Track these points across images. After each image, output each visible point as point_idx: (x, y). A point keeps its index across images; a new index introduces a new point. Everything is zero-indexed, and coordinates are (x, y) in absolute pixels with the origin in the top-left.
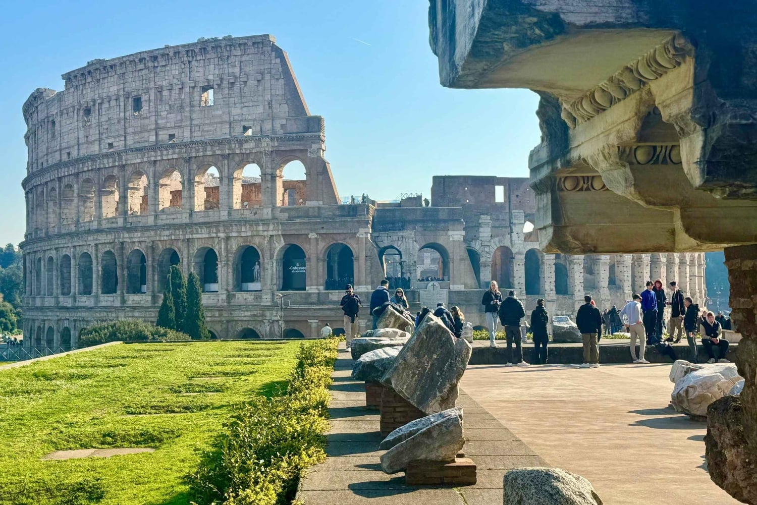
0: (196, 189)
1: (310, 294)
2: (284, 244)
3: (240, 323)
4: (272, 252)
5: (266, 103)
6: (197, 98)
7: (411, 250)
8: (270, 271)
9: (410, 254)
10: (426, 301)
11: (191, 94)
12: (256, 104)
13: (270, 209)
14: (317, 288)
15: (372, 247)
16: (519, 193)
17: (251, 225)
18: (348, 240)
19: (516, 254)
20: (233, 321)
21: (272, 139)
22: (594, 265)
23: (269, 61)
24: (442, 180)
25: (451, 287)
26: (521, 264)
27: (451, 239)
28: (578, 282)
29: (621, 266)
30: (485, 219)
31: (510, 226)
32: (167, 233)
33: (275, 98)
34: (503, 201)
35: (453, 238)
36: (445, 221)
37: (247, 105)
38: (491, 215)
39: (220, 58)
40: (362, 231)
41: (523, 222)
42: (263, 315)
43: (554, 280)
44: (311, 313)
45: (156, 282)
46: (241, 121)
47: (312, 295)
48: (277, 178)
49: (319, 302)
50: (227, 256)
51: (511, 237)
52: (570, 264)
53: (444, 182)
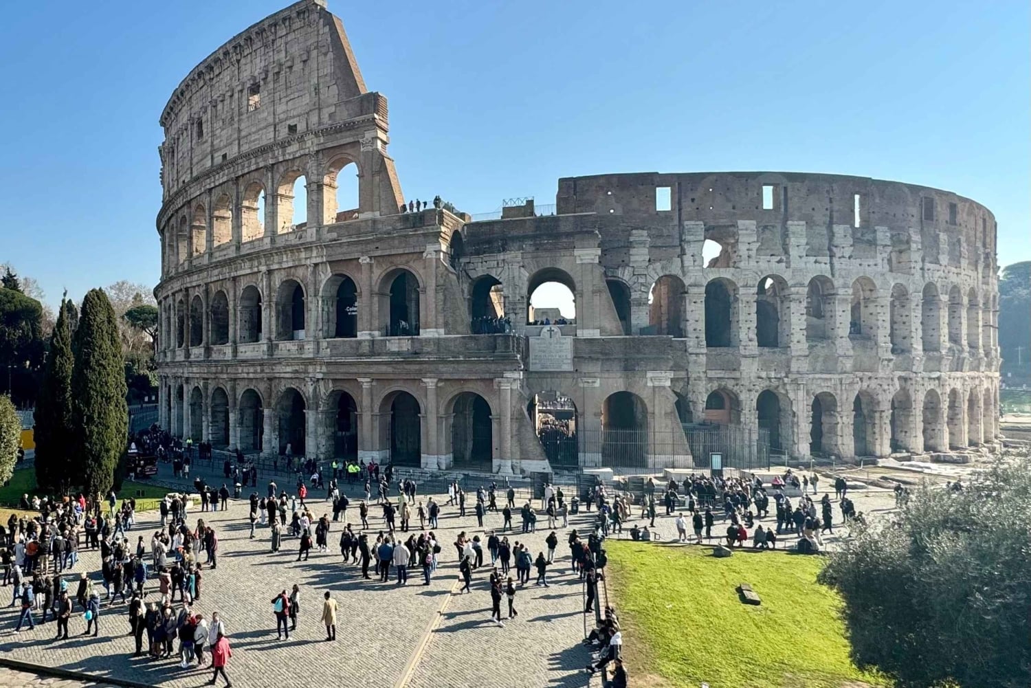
0: (244, 215)
1: (360, 342)
2: (330, 274)
3: (283, 382)
4: (317, 287)
5: (313, 89)
6: (245, 103)
7: (517, 279)
8: (314, 313)
9: (515, 286)
10: (540, 354)
11: (240, 99)
12: (301, 93)
13: (314, 230)
14: (370, 334)
15: (446, 272)
16: (696, 195)
17: (292, 251)
18: (411, 263)
19: (690, 286)
20: (276, 378)
21: (316, 135)
22: (825, 303)
23: (316, 33)
24: (572, 183)
25: (579, 332)
26: (699, 301)
27: (578, 262)
28: (797, 329)
29: (871, 306)
30: (640, 235)
31: (681, 245)
32: (216, 272)
33: (321, 80)
34: (669, 209)
35: (581, 260)
36: (568, 235)
37: (292, 97)
38: (649, 229)
39: (266, 46)
40: (430, 248)
41: (703, 239)
42: (306, 372)
43: (755, 325)
44: (361, 369)
45: (210, 333)
46: (286, 119)
47: (363, 344)
48: (325, 187)
49: (373, 353)
50: (270, 295)
51: (682, 261)
52: (782, 302)
53: (575, 185)
